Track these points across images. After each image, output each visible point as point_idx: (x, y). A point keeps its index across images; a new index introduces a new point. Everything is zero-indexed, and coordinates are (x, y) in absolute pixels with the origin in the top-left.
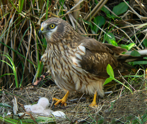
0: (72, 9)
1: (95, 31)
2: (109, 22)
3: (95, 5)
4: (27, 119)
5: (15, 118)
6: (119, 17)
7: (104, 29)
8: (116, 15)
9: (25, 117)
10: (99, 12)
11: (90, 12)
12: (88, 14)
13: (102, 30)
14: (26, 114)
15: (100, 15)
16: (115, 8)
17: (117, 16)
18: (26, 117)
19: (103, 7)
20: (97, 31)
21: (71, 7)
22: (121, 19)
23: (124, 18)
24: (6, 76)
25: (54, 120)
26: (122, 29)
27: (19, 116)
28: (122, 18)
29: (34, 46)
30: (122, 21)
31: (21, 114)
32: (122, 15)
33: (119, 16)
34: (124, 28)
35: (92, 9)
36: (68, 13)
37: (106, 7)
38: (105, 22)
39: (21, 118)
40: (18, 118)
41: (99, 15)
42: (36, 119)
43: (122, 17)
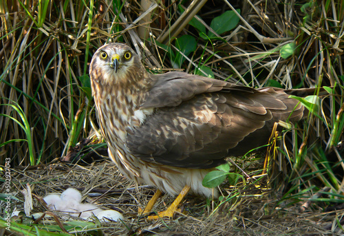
0: (135, 22)
1: (177, 63)
2: (203, 47)
3: (179, 16)
4: (49, 224)
5: (26, 222)
6: (222, 38)
7: (194, 59)
8: (217, 33)
9: (44, 222)
10: (186, 27)
11: (168, 28)
12: (166, 31)
13: (191, 61)
14: (47, 216)
15: (188, 33)
16: (216, 20)
17: (219, 37)
18: (47, 221)
19: (193, 20)
20: (181, 64)
21: (135, 17)
22: (226, 42)
23: (232, 40)
24: (14, 143)
25: (98, 227)
26: (226, 60)
27: (33, 218)
28: (227, 40)
29: (66, 89)
30: (227, 46)
31: (37, 215)
32: (228, 33)
33: (222, 36)
34: (231, 58)
35: (172, 22)
36: (129, 28)
37: (199, 19)
38: (197, 46)
39: (37, 222)
40: (31, 222)
41: (186, 33)
42: (66, 225)
43: (229, 37)
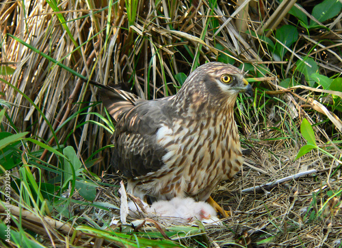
0: (233, 16)
1: (278, 54)
2: (306, 37)
3: (278, 5)
4: (150, 231)
5: (126, 231)
6: (325, 26)
7: (297, 49)
8: (320, 21)
9: (145, 229)
10: (286, 16)
11: (267, 18)
12: (265, 22)
13: (294, 53)
14: (147, 223)
15: (289, 23)
16: (317, 8)
17: (321, 25)
18: (148, 227)
19: (293, 8)
20: (282, 56)
21: (232, 10)
22: (328, 30)
23: (335, 27)
25: (202, 231)
26: (330, 49)
27: (133, 226)
28: (330, 28)
29: (162, 89)
30: (331, 34)
31: (137, 223)
32: (332, 21)
33: (324, 24)
34: (336, 47)
35: (271, 12)
36: (226, 22)
37: (299, 7)
38: (299, 36)
39: (137, 230)
40: (131, 230)
41: (287, 24)
42: (168, 230)
43: (332, 25)
